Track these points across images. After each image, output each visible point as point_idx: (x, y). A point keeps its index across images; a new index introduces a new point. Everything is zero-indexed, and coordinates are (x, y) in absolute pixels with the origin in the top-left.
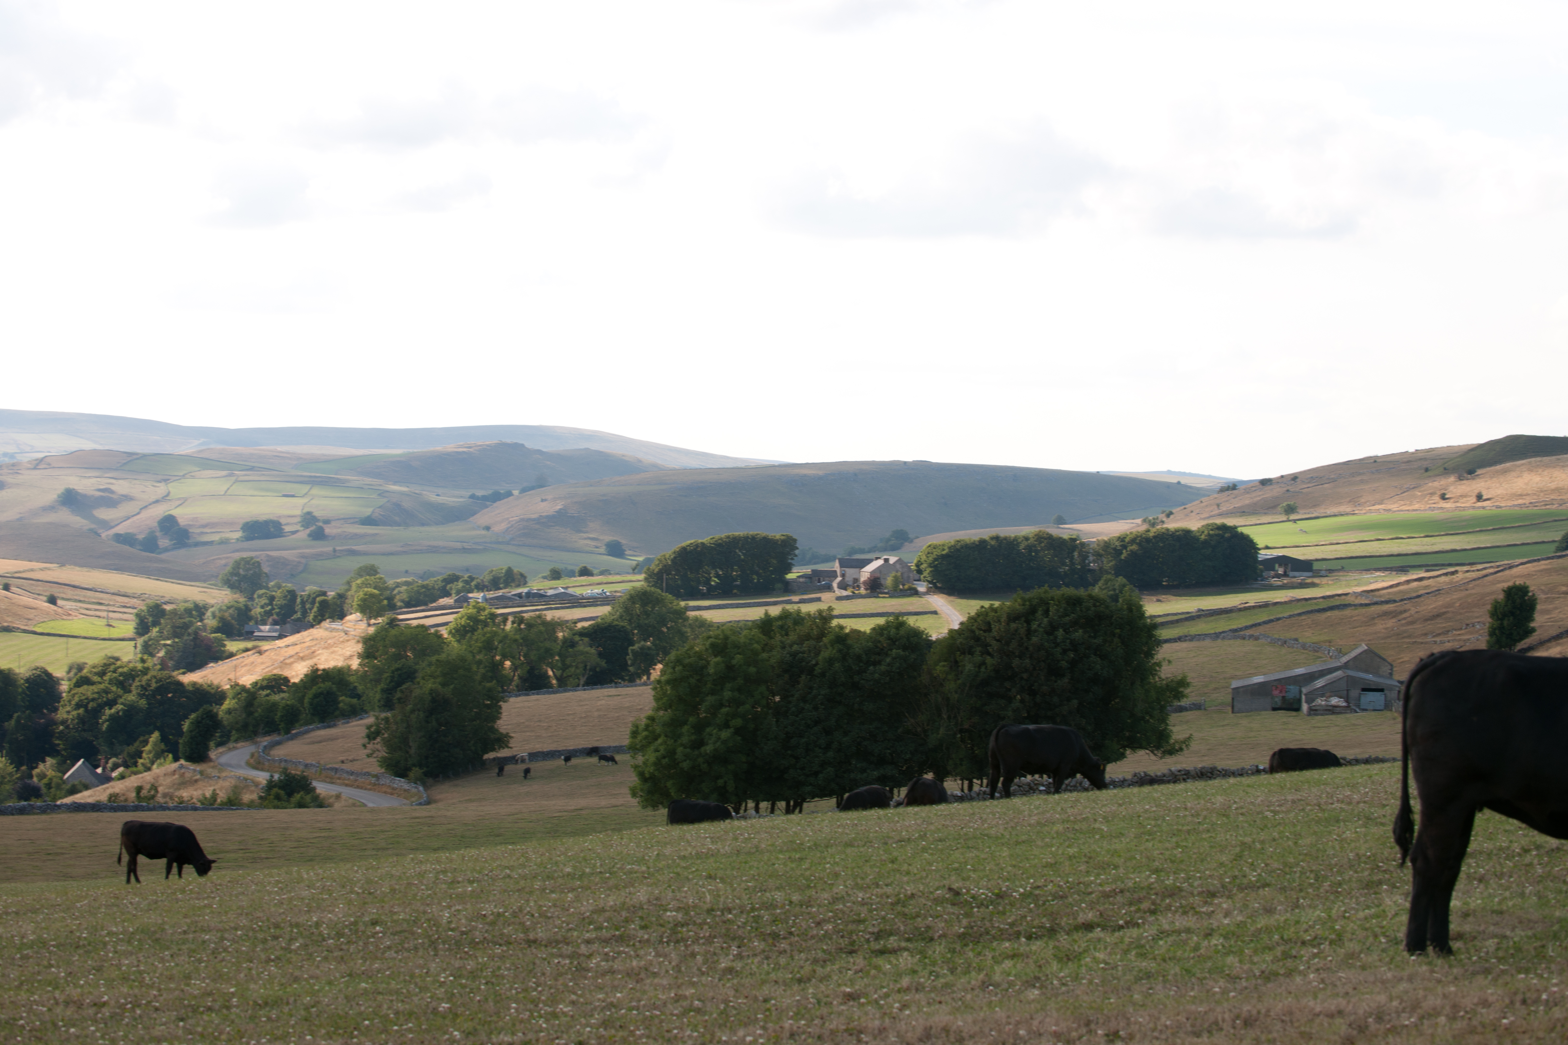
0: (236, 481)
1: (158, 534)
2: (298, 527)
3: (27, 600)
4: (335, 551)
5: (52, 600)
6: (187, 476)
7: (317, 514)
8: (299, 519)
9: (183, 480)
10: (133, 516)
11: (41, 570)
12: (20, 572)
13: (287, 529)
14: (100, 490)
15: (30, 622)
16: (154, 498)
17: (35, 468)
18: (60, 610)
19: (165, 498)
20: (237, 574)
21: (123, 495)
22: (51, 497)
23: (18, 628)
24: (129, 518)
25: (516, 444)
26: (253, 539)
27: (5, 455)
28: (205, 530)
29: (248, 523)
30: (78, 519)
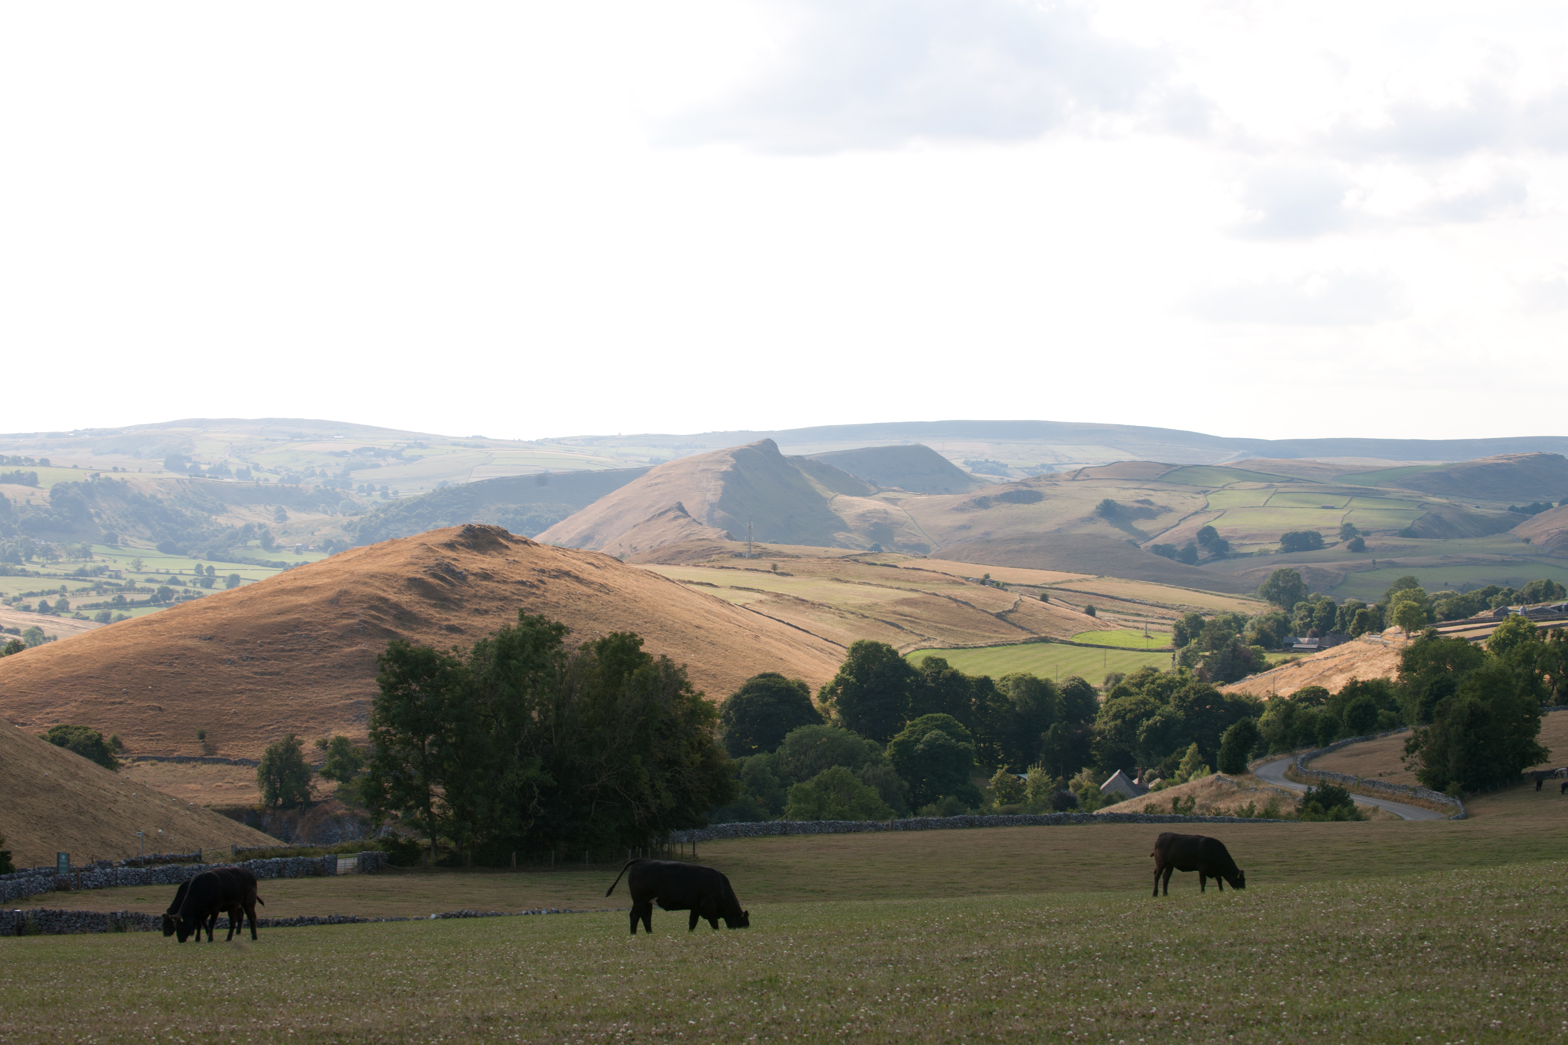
0: (1275, 493)
1: (1197, 545)
2: (1338, 539)
3: (1064, 611)
4: (1374, 563)
5: (1091, 611)
6: (1226, 487)
7: (1356, 525)
8: (1338, 531)
9: (1221, 492)
10: (1172, 527)
11: (1080, 581)
12: (1058, 583)
13: (1327, 541)
14: (1138, 502)
15: (1068, 633)
16: (1192, 510)
17: (1073, 480)
18: (1098, 621)
19: (1205, 509)
20: (1277, 586)
21: (1162, 507)
22: (1089, 508)
23: (1056, 639)
24: (1168, 530)
25: (1555, 455)
26: (1292, 550)
27: (1043, 466)
28: (1245, 542)
29: (1287, 535)
30: (1117, 530)
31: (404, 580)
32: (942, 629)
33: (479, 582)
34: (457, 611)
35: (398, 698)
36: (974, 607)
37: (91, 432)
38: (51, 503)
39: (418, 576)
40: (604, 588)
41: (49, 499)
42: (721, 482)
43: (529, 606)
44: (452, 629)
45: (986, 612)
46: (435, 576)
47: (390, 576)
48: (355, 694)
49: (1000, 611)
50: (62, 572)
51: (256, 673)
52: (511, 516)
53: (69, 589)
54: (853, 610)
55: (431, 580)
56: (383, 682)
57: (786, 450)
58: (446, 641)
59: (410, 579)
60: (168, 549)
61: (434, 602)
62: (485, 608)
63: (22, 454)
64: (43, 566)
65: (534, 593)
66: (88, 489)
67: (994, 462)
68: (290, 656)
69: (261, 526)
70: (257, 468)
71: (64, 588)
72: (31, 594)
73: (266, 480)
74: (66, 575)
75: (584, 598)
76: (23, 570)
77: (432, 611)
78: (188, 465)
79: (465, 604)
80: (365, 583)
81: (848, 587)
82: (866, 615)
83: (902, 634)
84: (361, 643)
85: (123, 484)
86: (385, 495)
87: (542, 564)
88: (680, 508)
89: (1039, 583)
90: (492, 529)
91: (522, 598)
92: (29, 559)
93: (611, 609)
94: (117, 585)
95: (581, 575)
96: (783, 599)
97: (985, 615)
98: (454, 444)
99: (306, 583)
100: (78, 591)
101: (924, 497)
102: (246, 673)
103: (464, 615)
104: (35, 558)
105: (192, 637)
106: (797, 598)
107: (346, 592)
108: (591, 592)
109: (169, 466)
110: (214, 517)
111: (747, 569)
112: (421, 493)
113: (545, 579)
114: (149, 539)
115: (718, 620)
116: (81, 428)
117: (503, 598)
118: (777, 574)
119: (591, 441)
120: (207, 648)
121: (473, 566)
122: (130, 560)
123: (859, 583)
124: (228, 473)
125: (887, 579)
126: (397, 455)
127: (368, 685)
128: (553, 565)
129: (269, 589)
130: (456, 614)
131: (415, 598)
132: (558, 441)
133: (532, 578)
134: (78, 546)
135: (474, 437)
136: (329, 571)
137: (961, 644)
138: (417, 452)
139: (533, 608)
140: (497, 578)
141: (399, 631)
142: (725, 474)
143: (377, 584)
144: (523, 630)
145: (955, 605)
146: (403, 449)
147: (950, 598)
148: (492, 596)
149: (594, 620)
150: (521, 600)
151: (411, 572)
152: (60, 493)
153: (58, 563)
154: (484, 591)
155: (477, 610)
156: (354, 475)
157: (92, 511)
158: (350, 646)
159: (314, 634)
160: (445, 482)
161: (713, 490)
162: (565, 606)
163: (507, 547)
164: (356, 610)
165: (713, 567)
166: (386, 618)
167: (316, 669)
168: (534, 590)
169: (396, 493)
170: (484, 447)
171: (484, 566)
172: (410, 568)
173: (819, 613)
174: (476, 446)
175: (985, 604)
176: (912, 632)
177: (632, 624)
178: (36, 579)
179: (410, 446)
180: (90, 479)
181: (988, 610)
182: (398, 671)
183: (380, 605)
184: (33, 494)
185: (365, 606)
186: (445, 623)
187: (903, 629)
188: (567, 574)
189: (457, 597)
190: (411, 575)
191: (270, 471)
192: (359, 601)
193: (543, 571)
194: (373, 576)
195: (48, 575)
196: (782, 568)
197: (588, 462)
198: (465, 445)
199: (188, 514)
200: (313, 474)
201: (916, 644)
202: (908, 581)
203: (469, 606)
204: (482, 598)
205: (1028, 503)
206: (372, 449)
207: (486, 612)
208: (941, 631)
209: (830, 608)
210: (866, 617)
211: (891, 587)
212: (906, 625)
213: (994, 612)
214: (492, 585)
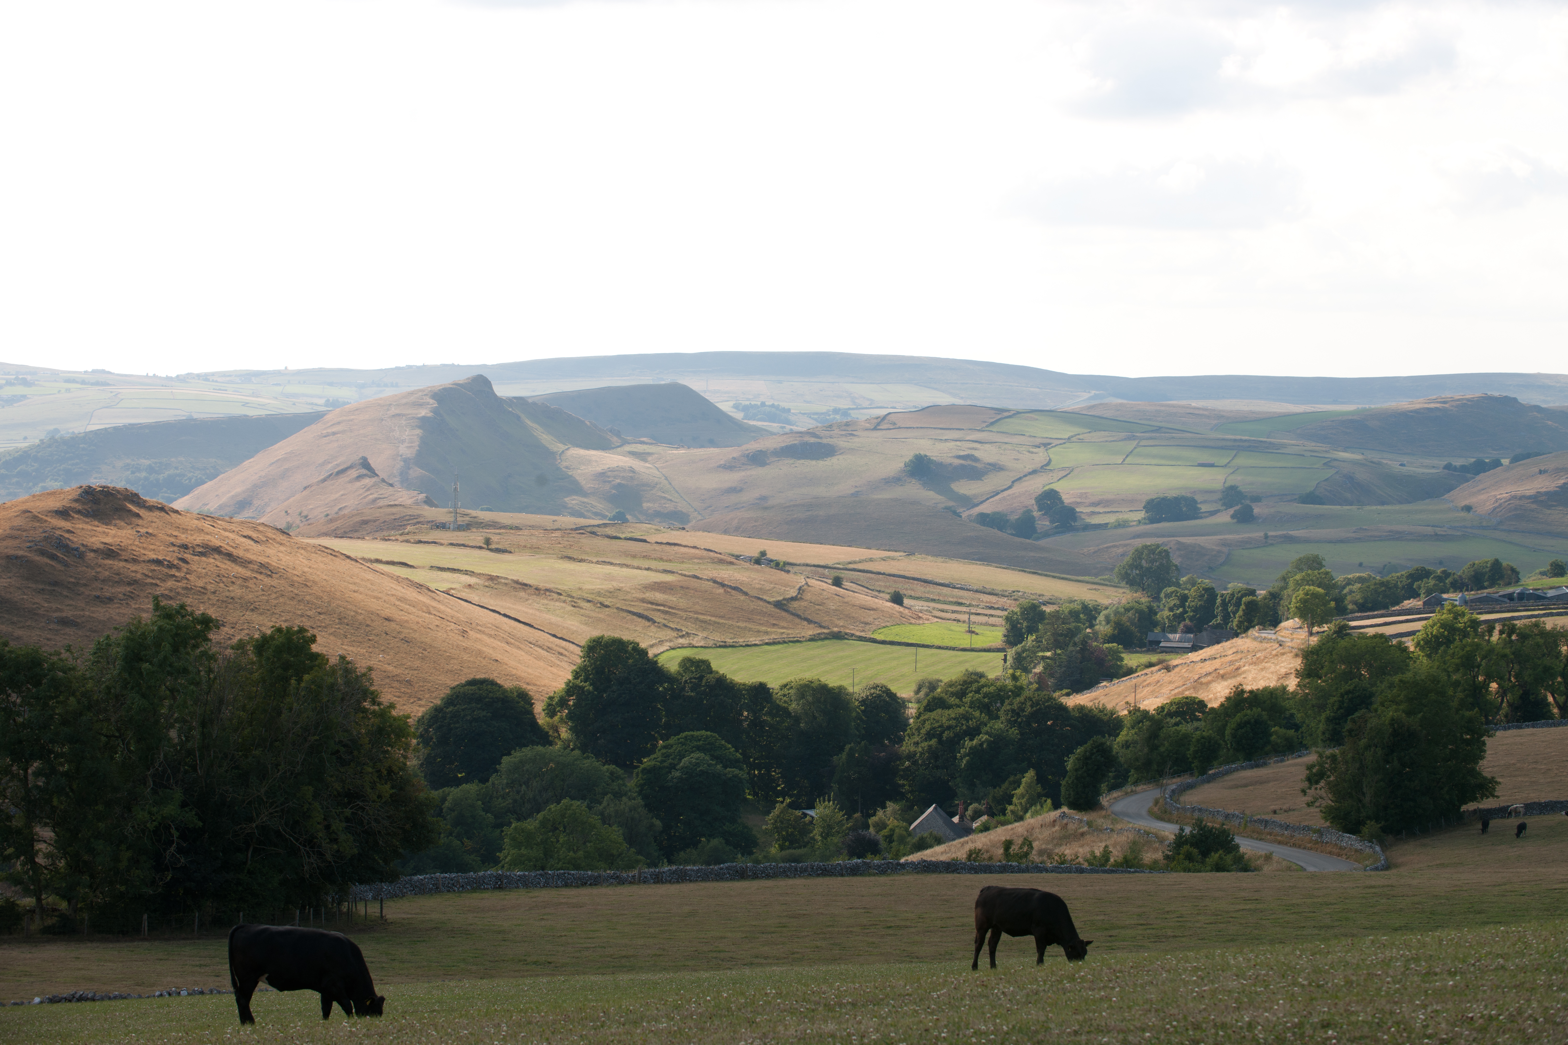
0: (1138, 446)
1: (1036, 514)
2: (1218, 506)
3: (863, 598)
4: (1266, 537)
5: (897, 599)
6: (1074, 439)
7: (1243, 488)
8: (1219, 495)
9: (1067, 445)
10: (1002, 491)
11: (883, 559)
12: (855, 562)
13: (1204, 508)
14: (959, 457)
15: (867, 627)
16: (1029, 468)
17: (875, 429)
18: (907, 611)
19: (1045, 467)
20: (1139, 567)
21: (990, 464)
22: (896, 466)
23: (853, 635)
24: (997, 494)
25: (1506, 397)
26: (1159, 521)
27: (836, 411)
28: (1097, 509)
29: (1153, 500)
30: (931, 494)
32: (705, 622)
33: (101, 561)
34: (71, 599)
36: (746, 594)
39: (21, 553)
40: (265, 569)
42: (418, 432)
43: (166, 592)
44: (65, 622)
45: (761, 599)
46: (43, 553)
49: (781, 598)
52: (144, 474)
54: (590, 597)
55: (37, 558)
57: (502, 390)
58: (57, 638)
59: (9, 558)
62: (108, 594)
65: (174, 576)
67: (773, 406)
75: (239, 582)
77: (38, 599)
79: (82, 589)
81: (583, 567)
82: (607, 603)
83: (653, 628)
87: (184, 538)
88: (365, 464)
89: (830, 563)
90: (118, 491)
91: (158, 582)
93: (274, 596)
95: (235, 552)
96: (499, 583)
97: (761, 603)
98: (68, 381)
101: (682, 451)
103: (81, 604)
106: (517, 582)
108: (248, 574)
111: (452, 544)
112: (23, 445)
113: (188, 556)
115: (414, 610)
117: (133, 582)
118: (491, 550)
119: (249, 376)
121: (94, 539)
123: (598, 563)
125: (634, 557)
128: (198, 539)
130: (71, 602)
131: (16, 582)
132: (205, 377)
133: (171, 556)
135: (94, 371)
137: (729, 641)
138: (19, 390)
139: (172, 594)
140: (124, 555)
142: (423, 419)
144: (159, 623)
145: (721, 591)
147: (715, 582)
148: (119, 579)
149: (252, 610)
150: (157, 585)
151: (10, 548)
154: (107, 573)
155: (98, 597)
160: (57, 430)
161: (408, 442)
162: (214, 593)
163: (138, 516)
165: (407, 541)
168: (173, 572)
170: (108, 384)
171: (108, 540)
172: (10, 543)
173: (546, 602)
174: (97, 383)
175: (761, 589)
176: (666, 626)
177: (302, 616)
179: (9, 383)
181: (765, 597)
186: (56, 615)
187: (654, 622)
188: (217, 550)
189: (72, 580)
190: (11, 552)
193: (185, 547)
196: (498, 543)
197: (245, 404)
198: (83, 382)
201: (671, 641)
202: (661, 559)
203: (87, 593)
204: (104, 581)
205: (817, 459)
207: (110, 600)
208: (704, 625)
209: (560, 594)
210: (607, 606)
211: (639, 568)
212: (658, 617)
213: (772, 600)
214: (118, 565)
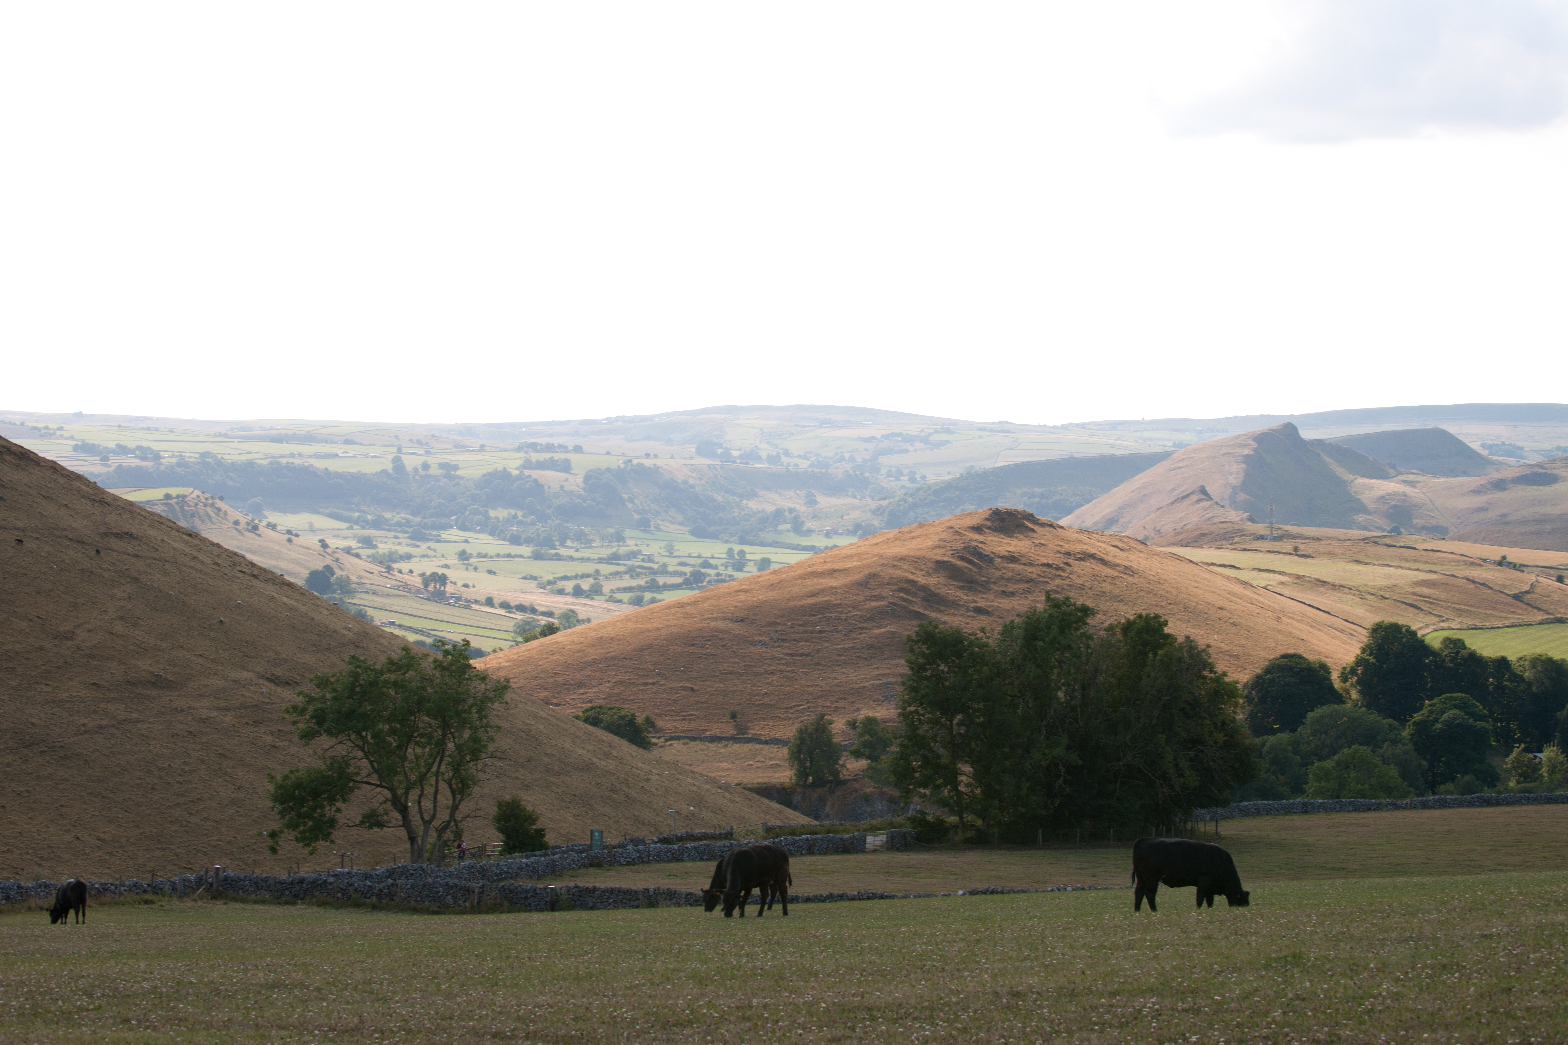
27: (1558, 448)
31: (932, 563)
32: (1460, 610)
33: (1006, 565)
34: (984, 593)
35: (927, 678)
36: (1491, 588)
37: (623, 419)
38: (584, 489)
39: (946, 559)
40: (1128, 570)
41: (583, 485)
42: (1243, 466)
43: (1055, 588)
44: (979, 611)
45: (1503, 593)
46: (962, 558)
47: (919, 559)
48: (884, 675)
49: (1517, 592)
50: (596, 556)
51: (787, 654)
52: (1037, 499)
53: (602, 573)
54: (1373, 591)
55: (958, 563)
56: (912, 663)
57: (1306, 434)
58: (974, 622)
59: (937, 562)
60: (700, 533)
61: (961, 584)
62: (1011, 590)
63: (556, 441)
64: (577, 550)
65: (1060, 576)
66: (620, 475)
67: (1510, 445)
68: (820, 638)
69: (791, 510)
70: (787, 453)
71: (597, 572)
72: (565, 578)
73: (796, 465)
74: (600, 559)
75: (1109, 580)
76: (557, 555)
77: (959, 593)
78: (719, 451)
79: (992, 586)
80: (894, 566)
81: (1368, 568)
82: (1386, 596)
83: (1421, 615)
84: (890, 625)
85: (656, 470)
86: (912, 479)
87: (1067, 547)
88: (1203, 491)
89: (1554, 565)
90: (1018, 512)
91: (1048, 580)
92: (563, 544)
93: (1135, 591)
94: (650, 568)
95: (1106, 558)
96: (1305, 581)
97: (1502, 596)
98: (980, 429)
99: (835, 566)
100: (611, 574)
101: (1442, 480)
102: (776, 654)
103: (991, 597)
104: (569, 543)
105: (724, 619)
106: (1318, 580)
107: (874, 575)
108: (1116, 574)
109: (700, 452)
110: (745, 502)
111: (1269, 551)
112: (948, 478)
113: (1070, 561)
114: (681, 524)
115: (1240, 601)
116: (613, 415)
117: (1030, 581)
118: (1298, 556)
119: (1115, 425)
120: (739, 630)
121: (1000, 548)
122: (663, 544)
123: (1379, 565)
124: (759, 459)
125: (1406, 560)
126: (925, 440)
127: (897, 666)
128: (1078, 548)
129: (799, 572)
130: (984, 596)
131: (943, 580)
132: (1083, 426)
133: (1058, 561)
134: (611, 531)
135: (1000, 422)
136: (858, 554)
137: (1479, 625)
138: (944, 437)
139: (1059, 590)
140: (1023, 560)
141: (927, 612)
142: (1247, 456)
143: (905, 567)
144: (1049, 611)
145: (1472, 586)
146: (930, 435)
147: (1468, 579)
148: (1019, 579)
149: (1119, 602)
150: (1047, 583)
151: (938, 555)
152: (593, 479)
153: (591, 547)
154: (1010, 574)
155: (1003, 592)
156: (882, 460)
157: (625, 496)
158: (879, 627)
159: (844, 616)
160: (972, 467)
161: (1235, 473)
162: (1090, 588)
163: (1033, 530)
164: (884, 592)
165: (1235, 549)
166: (914, 600)
167: (845, 650)
168: (1060, 573)
169: (923, 477)
170: (1010, 432)
171: (1011, 549)
172: (938, 551)
173: (1340, 595)
174: (1002, 431)
175: (1502, 585)
176: (1431, 613)
177: (1156, 606)
178: (570, 563)
179: (937, 432)
180: (622, 466)
181: (1505, 591)
182: (927, 652)
183: (908, 587)
184: (566, 480)
185: (894, 588)
186: (973, 605)
187: (1422, 610)
188: (1092, 556)
189: (984, 579)
190: (939, 558)
191: (800, 456)
192: (888, 584)
193: (1068, 554)
194: (901, 559)
195: (582, 559)
196: (1303, 550)
197: (1113, 446)
198: (992, 431)
199: (720, 498)
200: (842, 459)
201: (1434, 624)
202: (1427, 562)
203: (996, 588)
204: (1009, 580)
205: (1544, 485)
206: (900, 435)
207: (1013, 594)
208: (1460, 612)
209: (1351, 589)
210: (1386, 598)
211: (1410, 569)
212: (1425, 607)
213: (1511, 593)
214: (1018, 567)
